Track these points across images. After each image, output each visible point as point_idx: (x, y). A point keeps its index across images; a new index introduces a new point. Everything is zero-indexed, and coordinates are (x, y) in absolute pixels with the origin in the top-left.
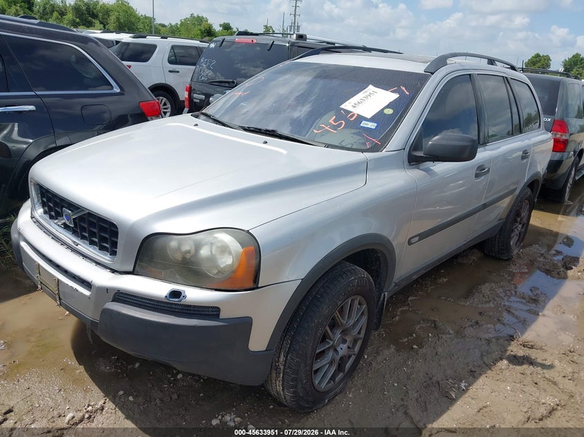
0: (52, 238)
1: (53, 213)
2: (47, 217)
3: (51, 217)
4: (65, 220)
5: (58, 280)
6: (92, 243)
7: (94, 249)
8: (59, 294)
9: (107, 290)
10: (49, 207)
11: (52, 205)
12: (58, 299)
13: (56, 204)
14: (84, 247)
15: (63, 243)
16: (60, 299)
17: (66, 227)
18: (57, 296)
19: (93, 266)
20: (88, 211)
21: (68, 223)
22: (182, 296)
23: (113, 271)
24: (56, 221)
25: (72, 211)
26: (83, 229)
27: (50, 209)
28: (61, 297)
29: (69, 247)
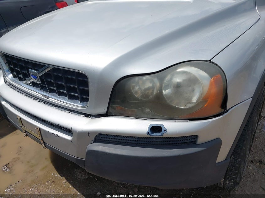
0: (25, 95)
1: (21, 76)
2: (17, 79)
3: (20, 79)
4: (33, 80)
5: (40, 129)
6: (60, 94)
7: (64, 99)
8: (42, 139)
9: (88, 134)
10: (17, 71)
11: (19, 70)
12: (43, 143)
13: (22, 68)
14: (54, 99)
15: (35, 98)
16: (44, 143)
17: (34, 85)
18: (41, 141)
19: (66, 113)
20: (53, 67)
21: (35, 81)
22: (163, 131)
23: (87, 116)
24: (24, 82)
25: (37, 70)
26: (50, 84)
27: (18, 73)
28: (45, 141)
29: (41, 100)
